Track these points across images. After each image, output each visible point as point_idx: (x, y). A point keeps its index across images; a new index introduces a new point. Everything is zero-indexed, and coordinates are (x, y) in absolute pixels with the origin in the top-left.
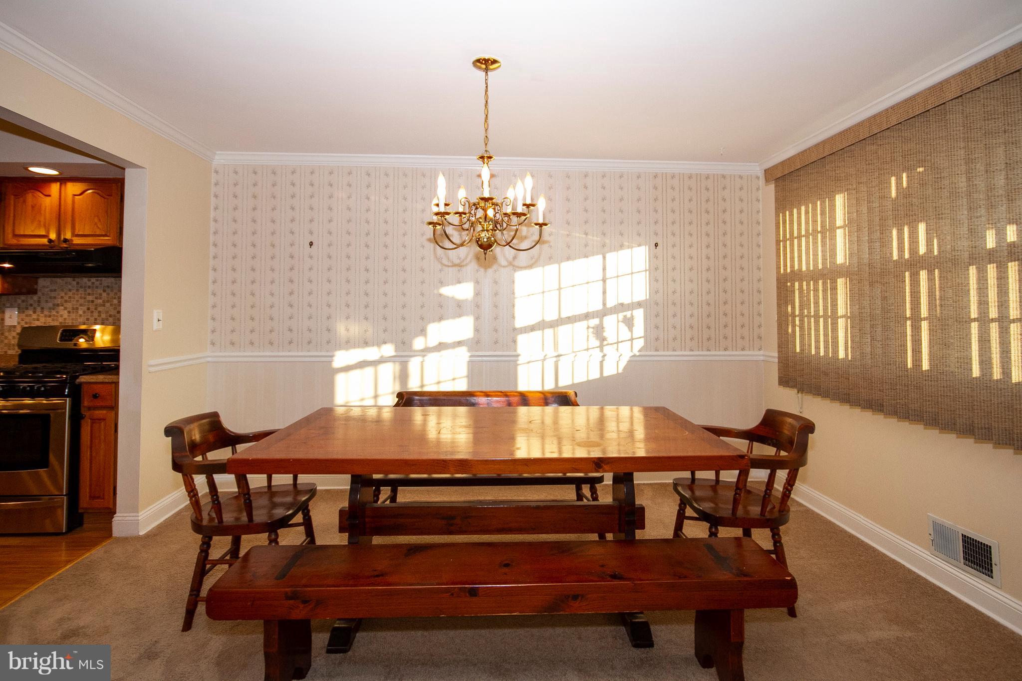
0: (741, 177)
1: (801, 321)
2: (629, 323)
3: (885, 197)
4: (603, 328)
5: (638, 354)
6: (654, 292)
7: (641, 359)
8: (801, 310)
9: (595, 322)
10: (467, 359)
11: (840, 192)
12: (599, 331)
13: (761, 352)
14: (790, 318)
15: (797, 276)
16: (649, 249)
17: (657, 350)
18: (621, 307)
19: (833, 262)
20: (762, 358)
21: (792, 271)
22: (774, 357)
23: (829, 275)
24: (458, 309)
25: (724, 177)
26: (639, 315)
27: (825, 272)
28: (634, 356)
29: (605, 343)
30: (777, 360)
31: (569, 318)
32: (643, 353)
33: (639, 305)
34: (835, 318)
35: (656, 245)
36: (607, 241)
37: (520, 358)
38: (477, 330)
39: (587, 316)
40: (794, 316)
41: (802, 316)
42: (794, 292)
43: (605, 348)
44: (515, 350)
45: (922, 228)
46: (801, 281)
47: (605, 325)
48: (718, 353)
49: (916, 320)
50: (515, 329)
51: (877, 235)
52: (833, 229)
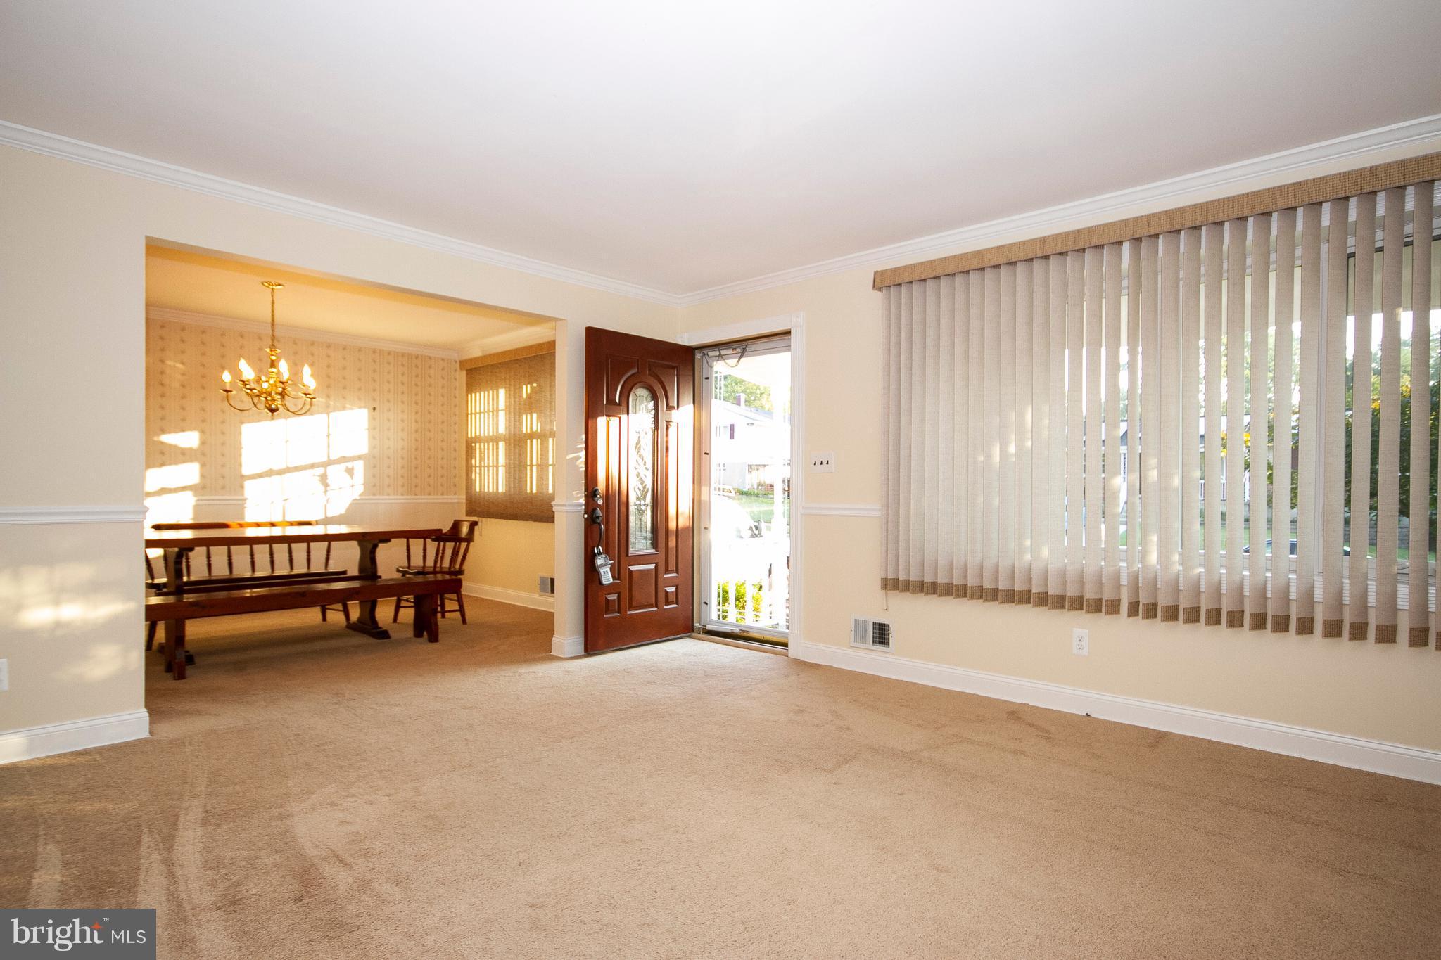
0: (443, 360)
1: (480, 470)
2: (350, 472)
3: (521, 396)
4: (326, 476)
5: (358, 498)
6: (372, 447)
7: (360, 502)
8: (480, 462)
9: (320, 471)
10: (194, 503)
11: (502, 388)
12: (324, 479)
13: (456, 496)
14: (474, 468)
15: (478, 439)
16: (369, 412)
17: (374, 495)
18: (344, 459)
19: (497, 432)
20: (456, 501)
21: (476, 436)
22: (463, 499)
23: (495, 440)
24: (182, 455)
25: (430, 358)
26: (359, 466)
27: (494, 438)
28: (355, 499)
29: (328, 488)
30: (464, 501)
31: (296, 467)
32: (364, 497)
33: (359, 457)
34: (497, 467)
35: (374, 409)
36: (331, 403)
37: (247, 501)
38: (203, 476)
39: (313, 466)
40: (476, 467)
41: (480, 467)
42: (475, 450)
43: (328, 493)
44: (243, 495)
45: (535, 416)
46: (480, 443)
47: (328, 474)
48: (423, 497)
49: (531, 466)
50: (242, 477)
51: (517, 418)
52: (498, 410)
